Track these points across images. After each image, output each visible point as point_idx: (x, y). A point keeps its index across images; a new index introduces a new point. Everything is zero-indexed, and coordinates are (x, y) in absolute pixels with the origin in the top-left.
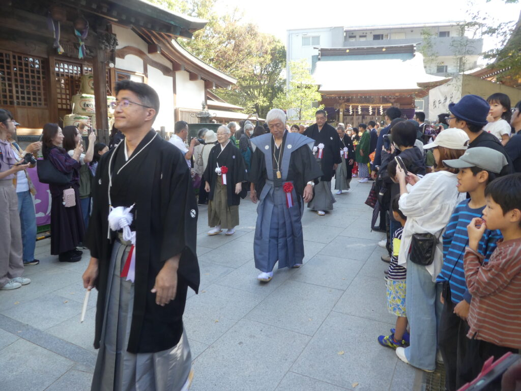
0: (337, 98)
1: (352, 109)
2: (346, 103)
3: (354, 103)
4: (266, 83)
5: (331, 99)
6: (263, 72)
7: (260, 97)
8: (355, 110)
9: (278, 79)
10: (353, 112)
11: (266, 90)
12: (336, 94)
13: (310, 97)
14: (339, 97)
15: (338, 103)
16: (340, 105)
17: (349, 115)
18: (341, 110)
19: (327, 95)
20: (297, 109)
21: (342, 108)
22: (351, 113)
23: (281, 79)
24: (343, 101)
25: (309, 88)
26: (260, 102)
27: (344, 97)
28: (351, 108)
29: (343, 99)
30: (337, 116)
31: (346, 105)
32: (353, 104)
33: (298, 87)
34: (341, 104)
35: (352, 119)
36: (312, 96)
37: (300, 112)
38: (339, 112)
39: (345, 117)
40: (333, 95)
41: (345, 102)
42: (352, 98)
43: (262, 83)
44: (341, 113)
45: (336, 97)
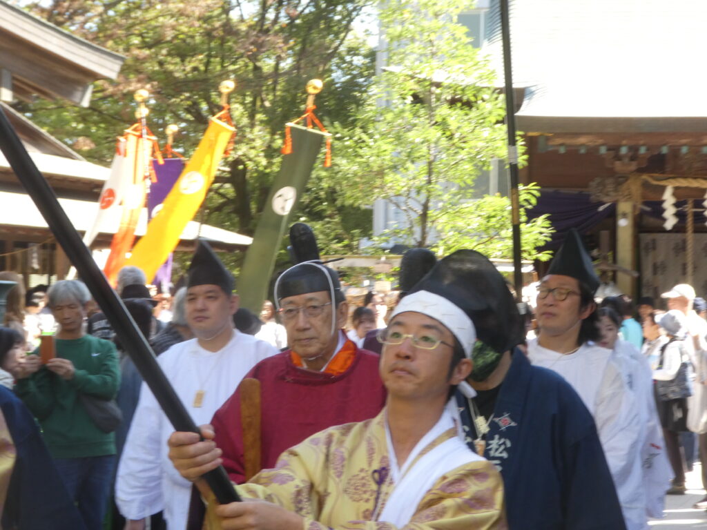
0: (603, 150)
1: (676, 205)
2: (645, 177)
3: (684, 176)
4: (287, 64)
5: (573, 153)
6: (271, 15)
7: (257, 129)
8: (689, 209)
9: (342, 49)
10: (680, 215)
11: (283, 99)
12: (600, 135)
13: (475, 144)
14: (614, 149)
15: (611, 173)
16: (618, 184)
17: (664, 231)
18: (624, 207)
19: (558, 135)
20: (411, 203)
21: (629, 197)
22: (670, 222)
23: (353, 51)
24: (633, 166)
25: (469, 105)
26: (252, 153)
27: (634, 149)
28: (669, 199)
29: (633, 159)
30: (605, 234)
31: (646, 185)
32: (683, 183)
33: (417, 99)
34: (620, 179)
35: (681, 248)
36: (481, 144)
37: (424, 216)
38: (612, 214)
39: (647, 238)
40: (582, 140)
41: (640, 171)
42: (675, 152)
43: (267, 64)
44: (623, 223)
45: (596, 148)
